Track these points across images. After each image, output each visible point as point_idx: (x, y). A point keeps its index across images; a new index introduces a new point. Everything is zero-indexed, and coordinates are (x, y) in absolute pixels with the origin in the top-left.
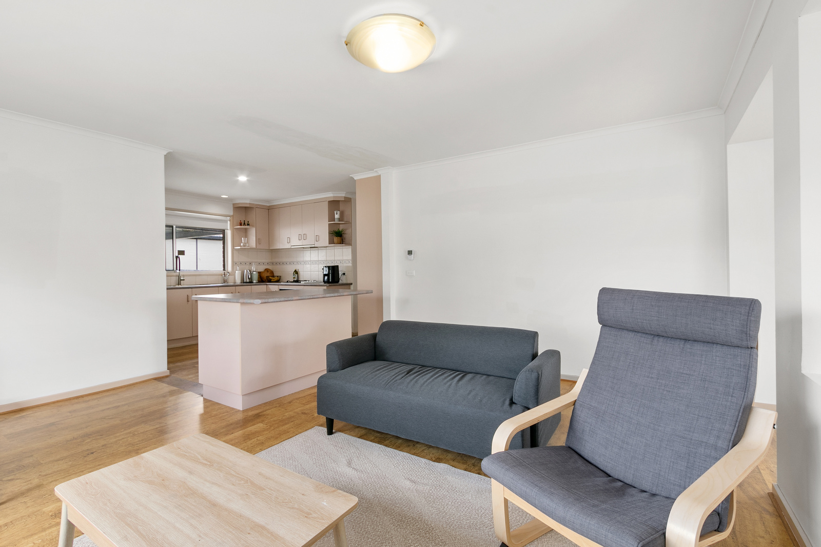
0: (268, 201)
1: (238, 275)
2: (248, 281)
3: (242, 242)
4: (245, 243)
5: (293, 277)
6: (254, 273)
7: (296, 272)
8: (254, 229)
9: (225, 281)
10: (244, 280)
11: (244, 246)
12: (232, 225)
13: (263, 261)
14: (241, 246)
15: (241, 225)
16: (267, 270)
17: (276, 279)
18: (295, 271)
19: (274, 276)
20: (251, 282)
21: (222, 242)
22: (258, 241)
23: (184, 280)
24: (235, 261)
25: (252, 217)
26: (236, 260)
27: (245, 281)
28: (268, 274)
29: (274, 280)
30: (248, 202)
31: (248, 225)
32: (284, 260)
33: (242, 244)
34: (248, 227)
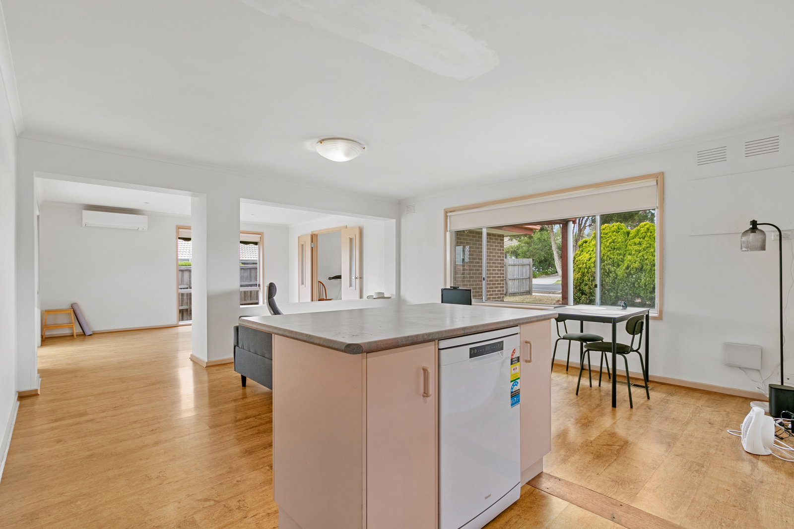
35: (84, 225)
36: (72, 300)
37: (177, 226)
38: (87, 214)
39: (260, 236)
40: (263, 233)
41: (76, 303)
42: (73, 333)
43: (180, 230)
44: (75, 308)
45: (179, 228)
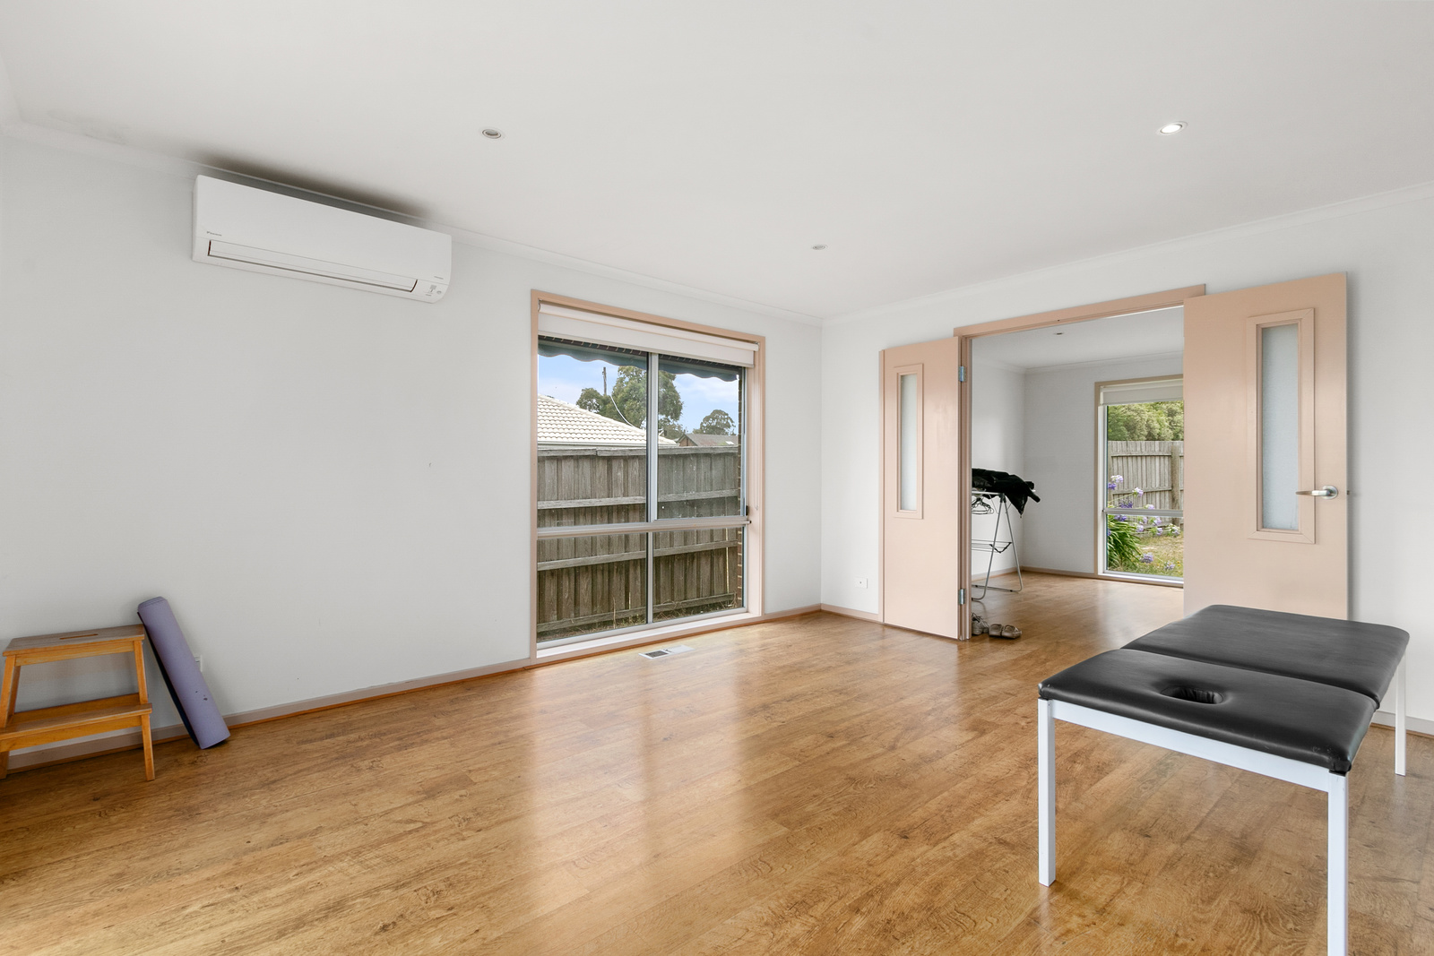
35: (201, 247)
36: (140, 585)
37: (534, 292)
38: (215, 193)
39: (755, 347)
40: (763, 339)
41: (159, 600)
42: (140, 736)
43: (544, 309)
44: (157, 620)
45: (542, 300)
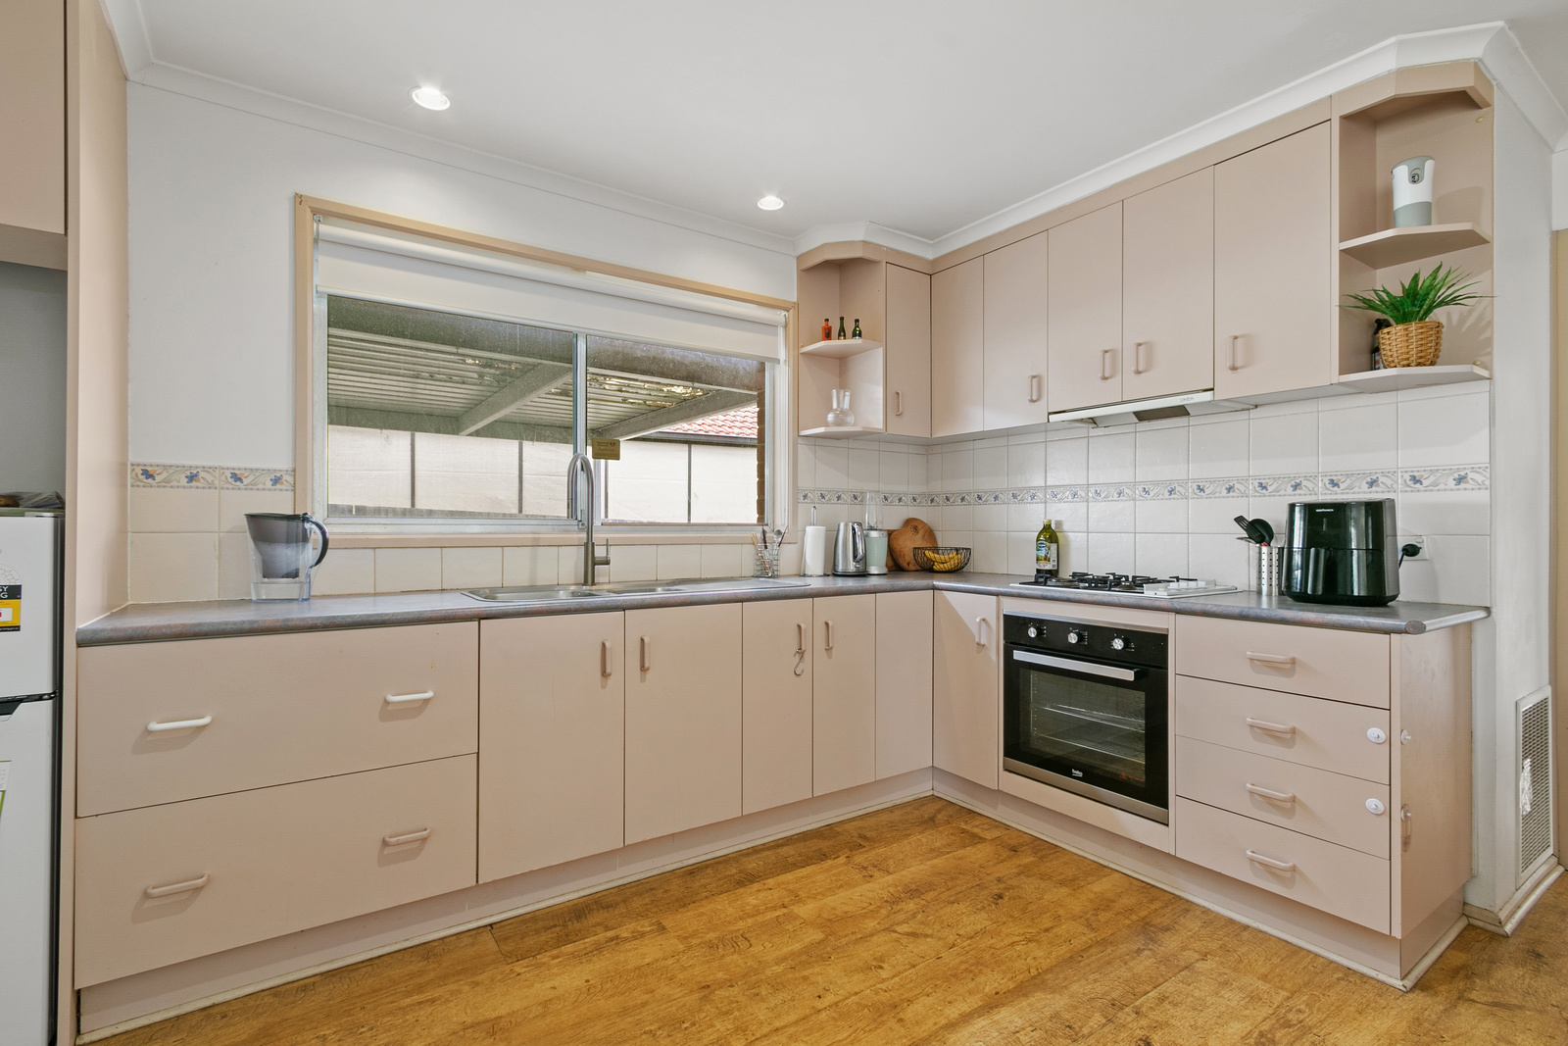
0: (931, 235)
1: (813, 540)
2: (852, 567)
3: (830, 409)
4: (842, 412)
5: (1033, 553)
6: (874, 534)
7: (1050, 535)
8: (880, 352)
9: (765, 570)
10: (835, 565)
11: (839, 422)
12: (795, 343)
13: (900, 488)
14: (826, 425)
15: (828, 335)
16: (911, 524)
17: (952, 560)
18: (1047, 528)
19: (935, 549)
20: (863, 574)
21: (754, 452)
22: (894, 403)
23: (607, 563)
24: (801, 484)
25: (872, 300)
26: (805, 483)
27: (840, 568)
28: (918, 541)
29: (947, 566)
30: (858, 235)
31: (856, 334)
32: (984, 484)
33: (831, 417)
34: (857, 341)
